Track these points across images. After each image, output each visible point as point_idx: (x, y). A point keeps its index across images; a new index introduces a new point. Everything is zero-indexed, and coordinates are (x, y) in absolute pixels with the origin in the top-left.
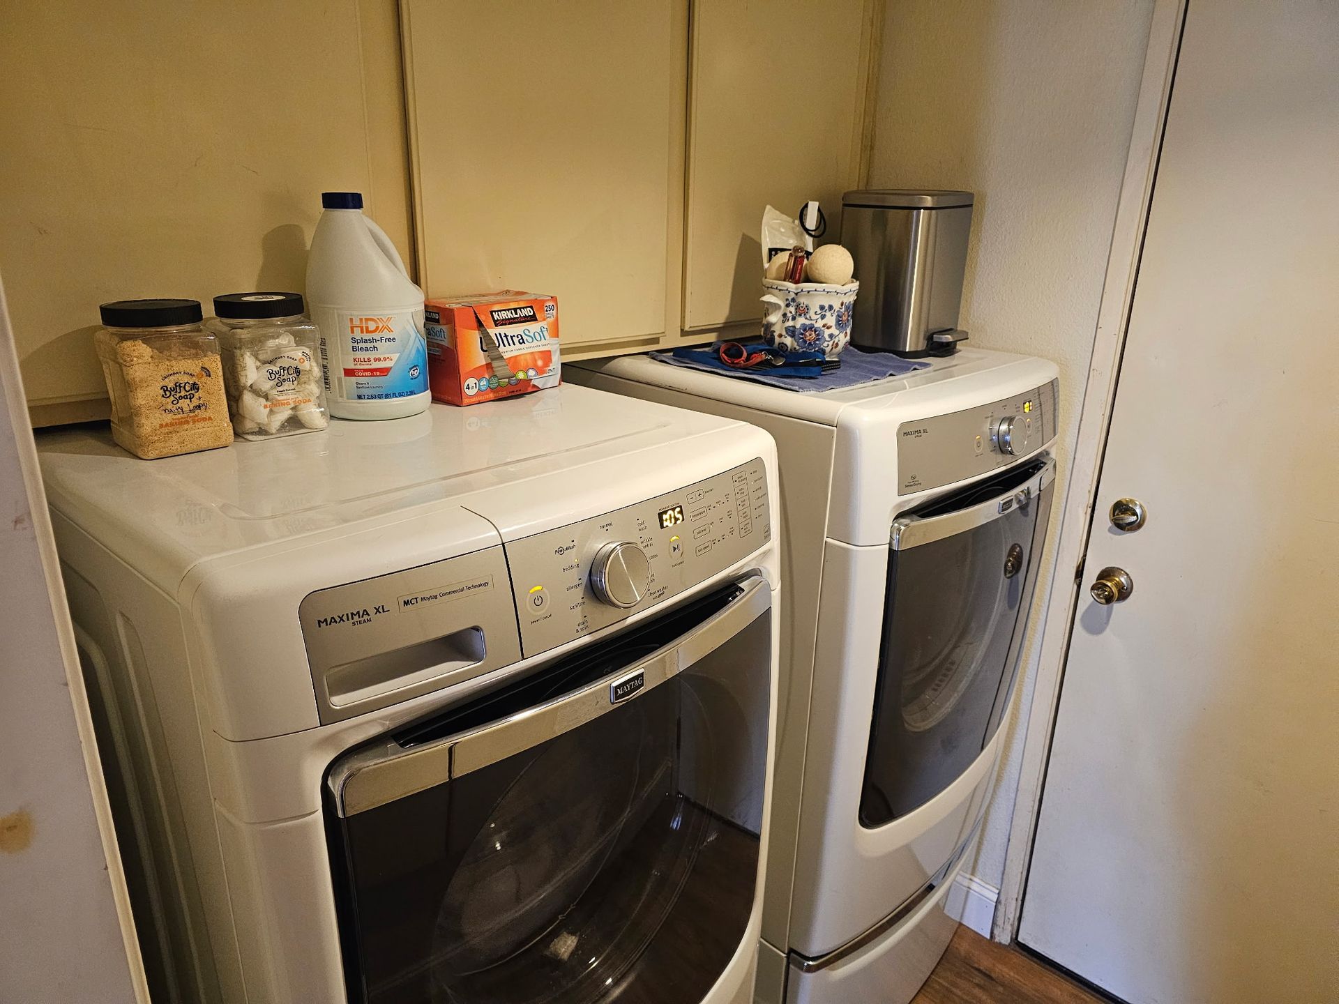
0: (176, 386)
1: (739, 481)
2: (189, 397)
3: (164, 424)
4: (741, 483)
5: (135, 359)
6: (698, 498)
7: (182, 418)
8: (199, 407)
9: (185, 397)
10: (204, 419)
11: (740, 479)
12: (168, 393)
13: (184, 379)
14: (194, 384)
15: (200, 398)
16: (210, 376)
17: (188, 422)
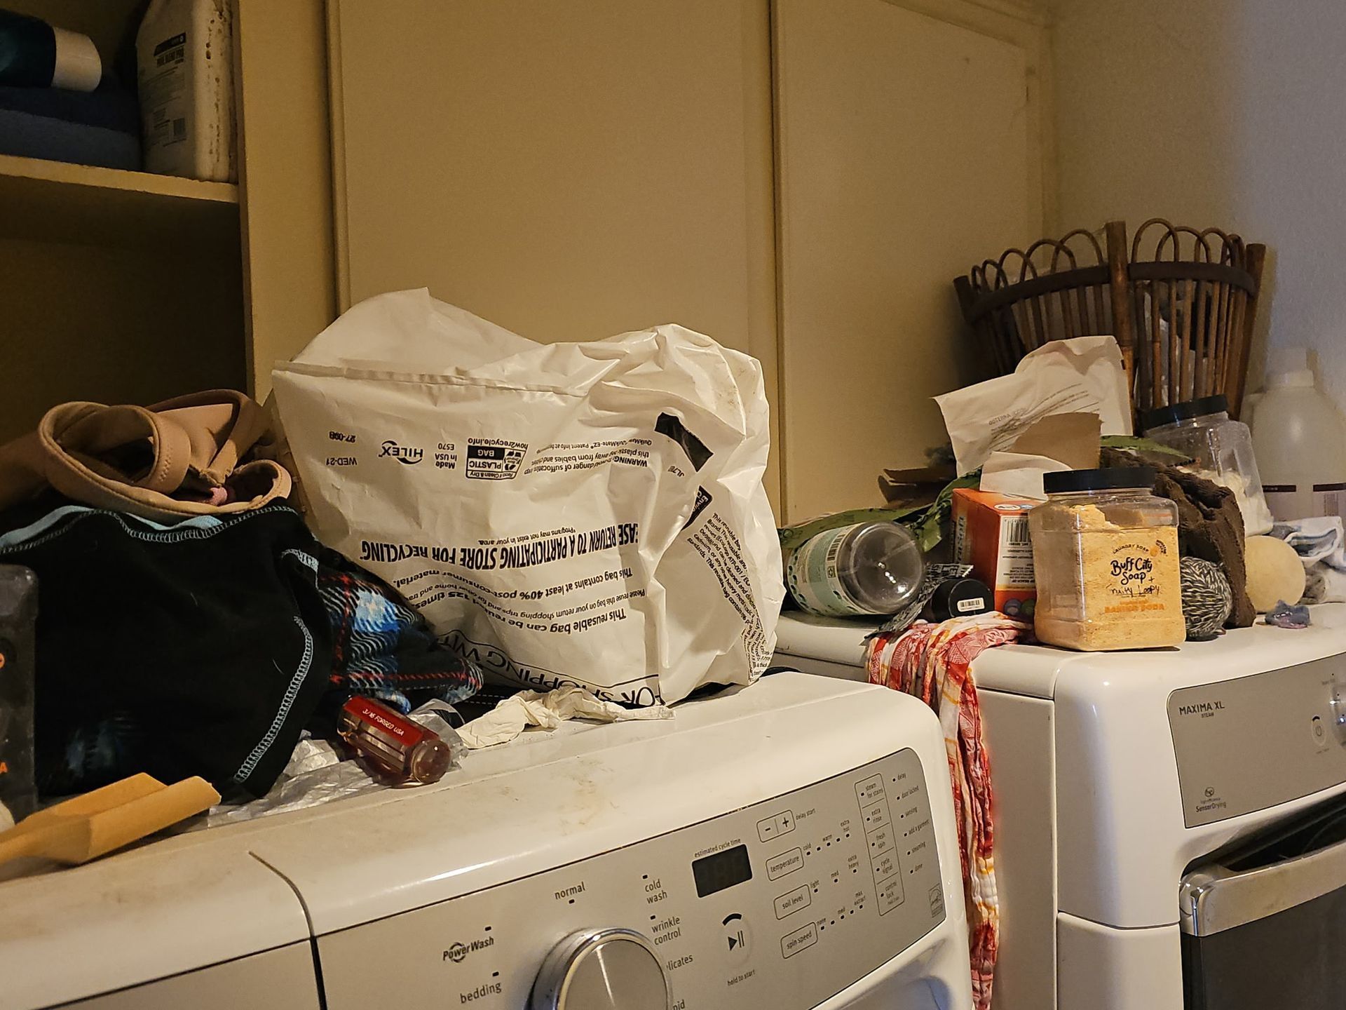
0: (1127, 562)
1: (870, 796)
2: (1140, 577)
3: (1111, 608)
4: (874, 799)
5: (1087, 526)
6: (783, 829)
7: (1131, 602)
8: (1151, 590)
9: (1136, 577)
10: (1155, 607)
11: (872, 791)
12: (1118, 570)
13: (1135, 554)
14: (1147, 561)
15: (1152, 580)
16: (1165, 553)
17: (1135, 609)
